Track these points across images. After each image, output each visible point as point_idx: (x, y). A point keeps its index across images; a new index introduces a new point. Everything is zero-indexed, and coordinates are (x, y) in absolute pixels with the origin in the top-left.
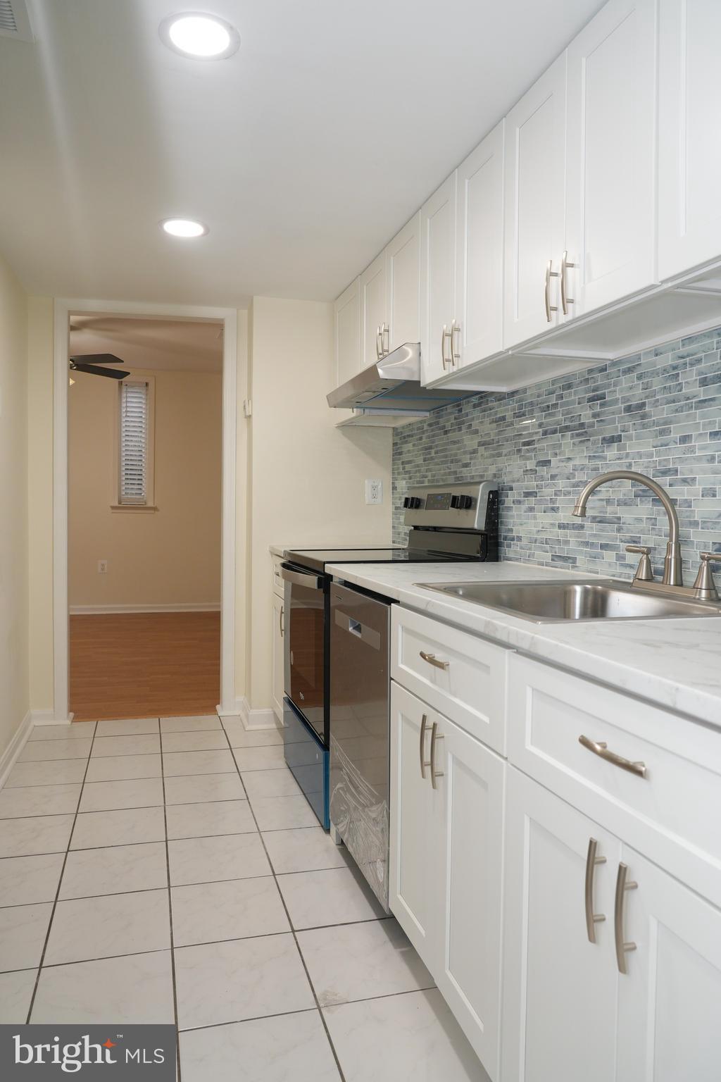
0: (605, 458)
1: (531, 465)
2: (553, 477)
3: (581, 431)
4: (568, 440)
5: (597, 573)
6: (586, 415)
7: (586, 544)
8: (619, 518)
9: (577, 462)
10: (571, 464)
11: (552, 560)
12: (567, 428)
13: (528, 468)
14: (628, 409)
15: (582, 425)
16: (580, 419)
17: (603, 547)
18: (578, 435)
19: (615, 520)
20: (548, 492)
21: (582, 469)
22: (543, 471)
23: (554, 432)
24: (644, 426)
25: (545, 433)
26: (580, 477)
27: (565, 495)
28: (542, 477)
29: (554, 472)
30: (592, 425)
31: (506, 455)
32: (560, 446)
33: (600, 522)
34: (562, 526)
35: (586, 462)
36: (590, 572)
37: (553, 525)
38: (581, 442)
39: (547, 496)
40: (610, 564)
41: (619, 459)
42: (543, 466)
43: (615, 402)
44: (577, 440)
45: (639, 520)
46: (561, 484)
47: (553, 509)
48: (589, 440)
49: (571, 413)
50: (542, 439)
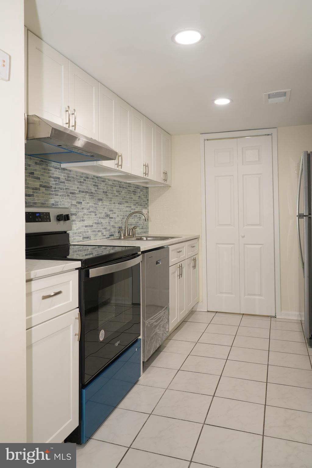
0: (98, 205)
1: (74, 202)
2: (83, 208)
3: (91, 194)
4: (87, 196)
5: (97, 240)
6: (93, 189)
7: (94, 231)
8: (102, 222)
9: (91, 204)
10: (89, 205)
11: (83, 239)
12: (87, 192)
13: (73, 204)
14: (104, 192)
15: (92, 193)
16: (91, 191)
17: (99, 231)
18: (91, 195)
19: (101, 223)
20: (80, 214)
21: (92, 207)
22: (79, 206)
23: (83, 192)
24: (107, 198)
25: (80, 191)
26: (91, 209)
27: (87, 215)
28: (78, 208)
29: (83, 207)
30: (95, 194)
31: (60, 196)
32: (85, 198)
33: (97, 224)
34: (86, 226)
35: (93, 205)
36: (94, 240)
37: (83, 226)
38: (91, 198)
39: (81, 215)
40: (100, 236)
41: (102, 205)
42: (78, 204)
43: (101, 189)
44: (90, 197)
45: (106, 223)
46: (85, 211)
47: (83, 220)
48: (94, 198)
49: (88, 187)
50: (78, 193)
